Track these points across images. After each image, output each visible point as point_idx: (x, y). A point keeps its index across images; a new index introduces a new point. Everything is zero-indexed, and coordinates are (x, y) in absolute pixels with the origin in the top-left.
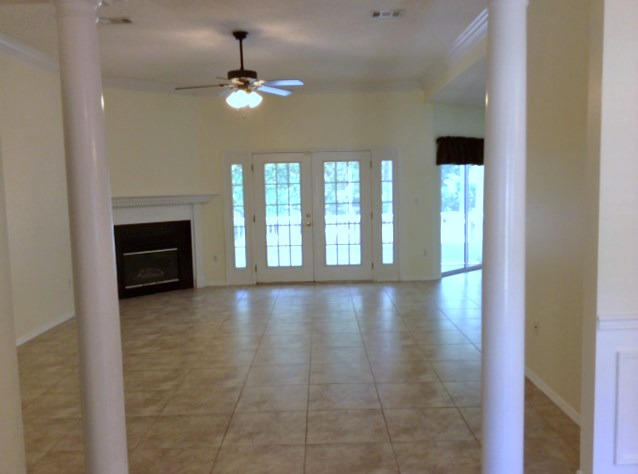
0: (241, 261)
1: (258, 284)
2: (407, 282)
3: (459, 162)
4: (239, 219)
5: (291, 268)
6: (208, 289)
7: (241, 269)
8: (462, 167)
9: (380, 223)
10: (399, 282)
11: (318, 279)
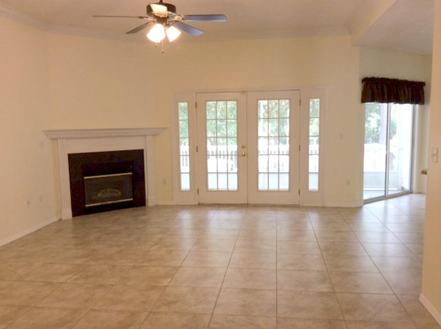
0: (185, 184)
1: (200, 205)
2: (331, 208)
3: (382, 101)
4: (184, 148)
5: (228, 192)
6: (157, 207)
7: (186, 192)
8: (385, 105)
9: (307, 154)
10: (323, 207)
11: (251, 202)
